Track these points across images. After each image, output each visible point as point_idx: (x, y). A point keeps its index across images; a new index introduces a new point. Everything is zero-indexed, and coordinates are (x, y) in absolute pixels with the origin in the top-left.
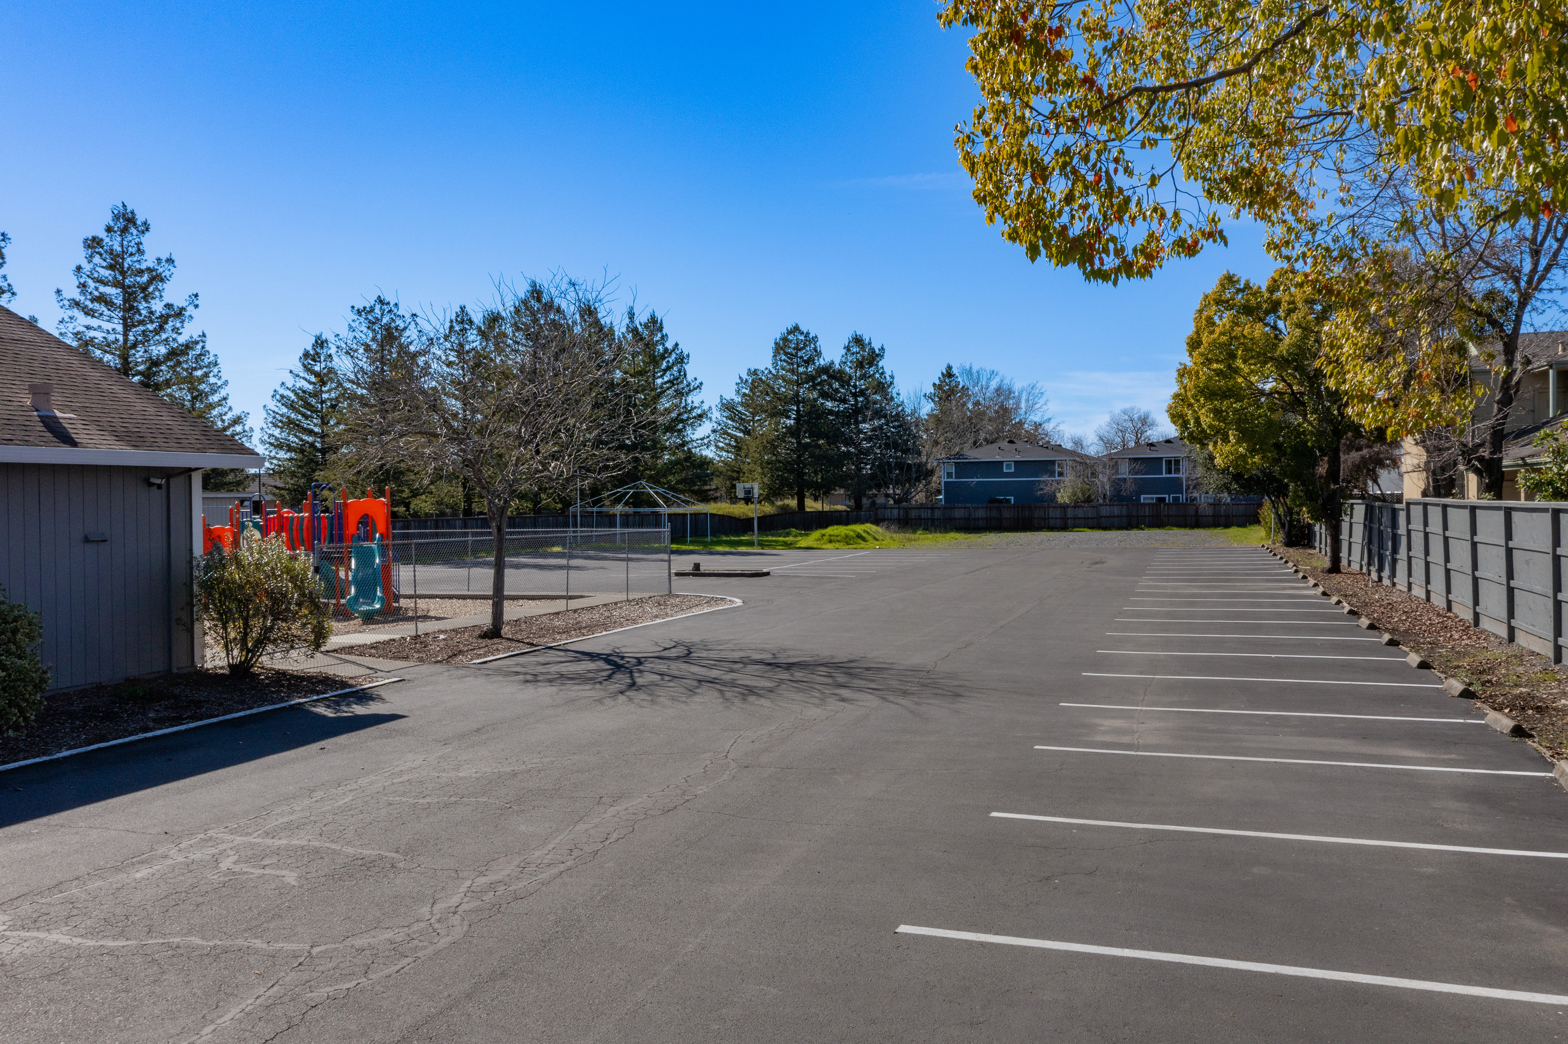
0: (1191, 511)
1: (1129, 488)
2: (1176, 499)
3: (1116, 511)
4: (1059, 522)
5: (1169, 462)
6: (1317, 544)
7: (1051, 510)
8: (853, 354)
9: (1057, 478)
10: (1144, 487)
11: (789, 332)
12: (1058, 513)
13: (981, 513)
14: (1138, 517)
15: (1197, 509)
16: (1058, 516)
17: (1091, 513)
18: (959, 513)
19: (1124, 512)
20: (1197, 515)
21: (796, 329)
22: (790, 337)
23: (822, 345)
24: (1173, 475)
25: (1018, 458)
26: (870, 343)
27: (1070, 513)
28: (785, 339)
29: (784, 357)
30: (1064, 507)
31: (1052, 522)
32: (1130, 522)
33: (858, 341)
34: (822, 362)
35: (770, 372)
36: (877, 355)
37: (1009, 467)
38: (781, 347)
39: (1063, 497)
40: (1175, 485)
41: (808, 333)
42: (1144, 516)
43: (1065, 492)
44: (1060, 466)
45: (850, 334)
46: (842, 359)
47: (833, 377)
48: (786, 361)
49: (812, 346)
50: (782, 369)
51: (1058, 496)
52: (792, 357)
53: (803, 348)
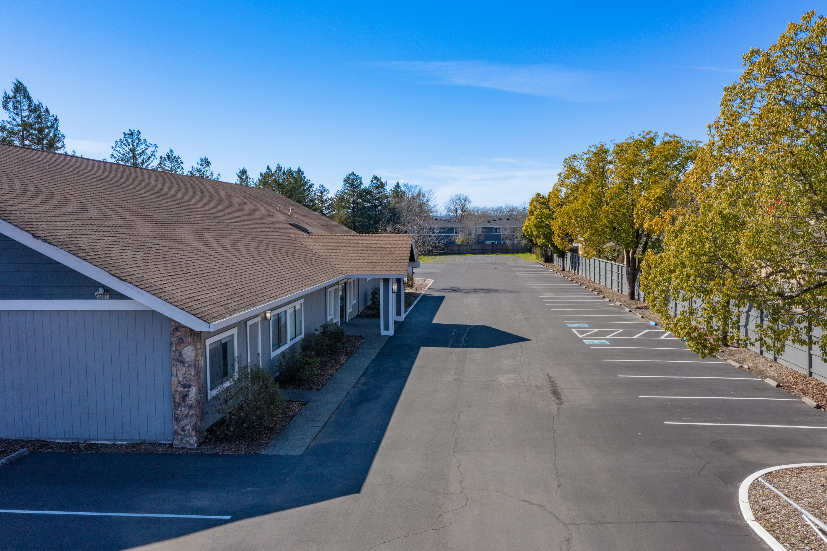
0: (505, 248)
1: (482, 238)
2: (498, 243)
3: (478, 247)
4: (457, 252)
5: (496, 229)
6: (555, 262)
7: (454, 247)
8: (374, 183)
9: (455, 234)
10: (487, 238)
11: (350, 175)
12: (457, 248)
14: (486, 249)
15: (507, 247)
17: (469, 248)
19: (481, 248)
20: (507, 249)
21: (353, 174)
22: (351, 177)
23: (363, 180)
24: (497, 234)
25: (440, 226)
26: (380, 179)
27: (461, 248)
28: (348, 178)
29: (348, 185)
30: (459, 246)
31: (455, 252)
32: (483, 252)
33: (376, 178)
34: (362, 187)
35: (343, 191)
36: (384, 184)
37: (437, 230)
38: (347, 181)
39: (458, 242)
40: (498, 237)
41: (358, 175)
42: (488, 249)
43: (459, 240)
44: (456, 229)
45: (372, 176)
46: (370, 186)
47: (367, 193)
48: (349, 186)
49: (359, 181)
50: (347, 189)
51: (457, 241)
52: (352, 185)
53: (356, 181)
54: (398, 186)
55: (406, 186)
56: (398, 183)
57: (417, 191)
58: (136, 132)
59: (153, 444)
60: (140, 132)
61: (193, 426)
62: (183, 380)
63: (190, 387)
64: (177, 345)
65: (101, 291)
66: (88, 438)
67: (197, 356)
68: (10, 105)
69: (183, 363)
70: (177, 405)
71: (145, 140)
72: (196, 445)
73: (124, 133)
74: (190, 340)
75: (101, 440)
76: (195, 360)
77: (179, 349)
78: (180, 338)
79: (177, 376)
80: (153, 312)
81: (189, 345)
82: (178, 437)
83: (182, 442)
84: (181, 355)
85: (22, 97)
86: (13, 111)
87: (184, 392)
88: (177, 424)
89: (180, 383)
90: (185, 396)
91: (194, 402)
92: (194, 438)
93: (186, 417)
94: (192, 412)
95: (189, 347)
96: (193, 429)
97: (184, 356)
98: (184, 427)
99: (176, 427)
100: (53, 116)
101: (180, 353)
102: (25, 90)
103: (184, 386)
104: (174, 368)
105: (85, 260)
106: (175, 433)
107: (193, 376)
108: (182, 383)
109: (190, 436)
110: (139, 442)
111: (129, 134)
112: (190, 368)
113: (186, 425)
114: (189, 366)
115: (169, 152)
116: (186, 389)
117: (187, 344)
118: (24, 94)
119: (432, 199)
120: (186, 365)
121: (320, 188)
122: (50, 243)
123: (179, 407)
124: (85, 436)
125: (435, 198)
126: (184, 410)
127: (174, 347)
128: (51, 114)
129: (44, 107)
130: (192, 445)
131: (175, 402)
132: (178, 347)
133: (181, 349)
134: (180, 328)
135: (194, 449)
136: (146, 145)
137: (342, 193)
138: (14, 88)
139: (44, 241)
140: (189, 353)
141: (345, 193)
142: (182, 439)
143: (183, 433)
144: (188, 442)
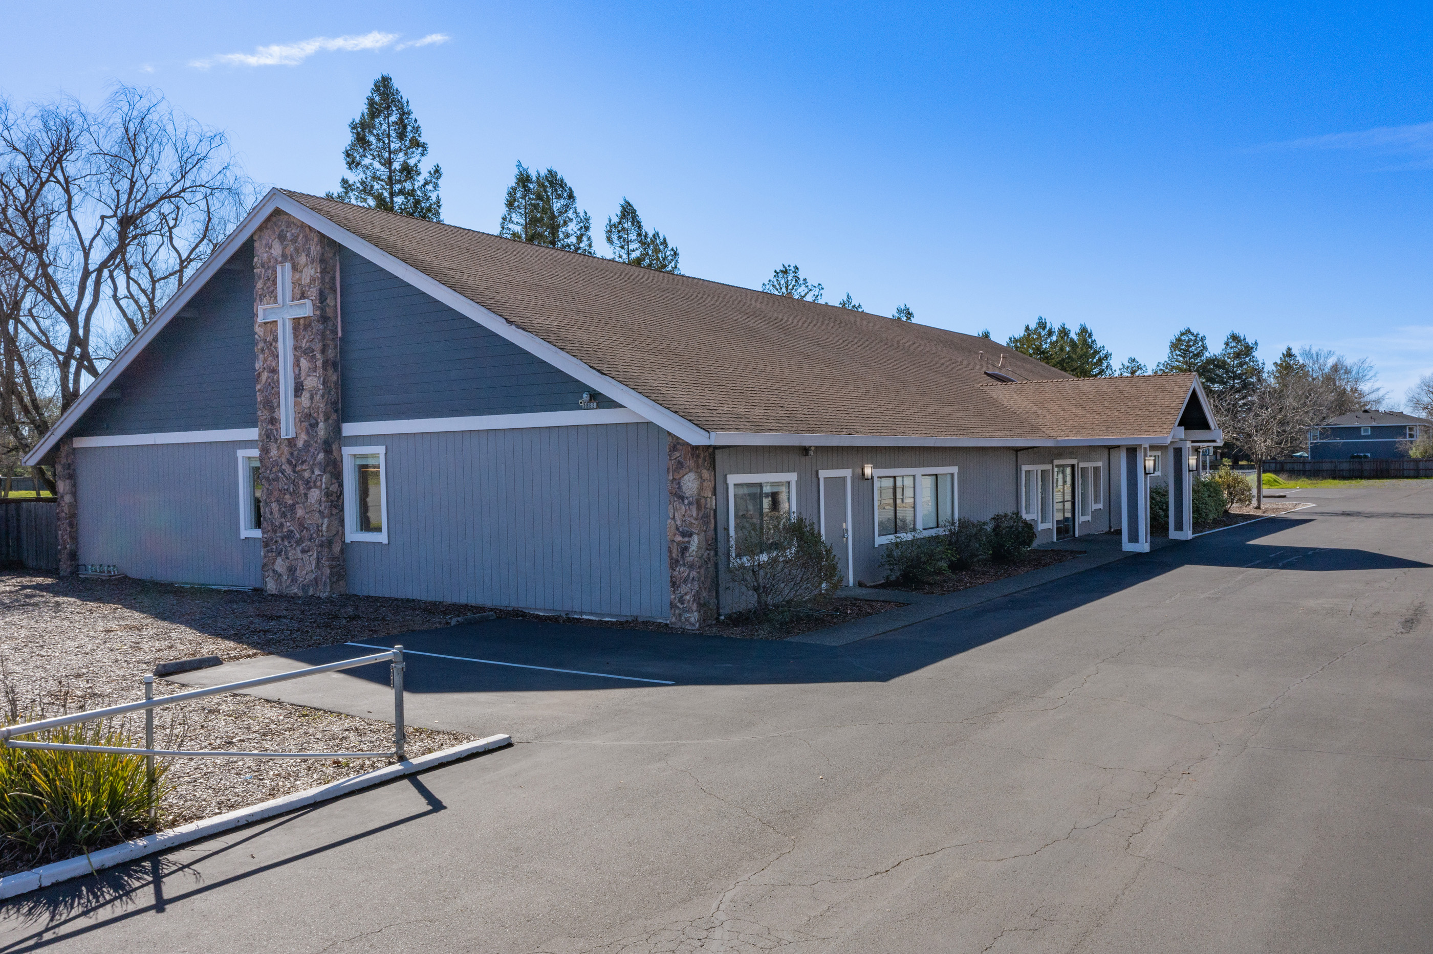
4: (1412, 472)
7: (1405, 463)
8: (1231, 348)
11: (1182, 334)
12: (1412, 466)
13: (1345, 466)
16: (1411, 468)
18: (1326, 466)
21: (1188, 331)
22: (1183, 338)
23: (1208, 343)
25: (1374, 424)
26: (1244, 339)
27: (1421, 465)
28: (1179, 340)
29: (1179, 353)
30: (1416, 461)
31: (1406, 472)
33: (1235, 338)
34: (1207, 354)
35: (1168, 364)
36: (1252, 348)
37: (1366, 431)
38: (1176, 345)
39: (1415, 452)
41: (1198, 334)
43: (1417, 450)
44: (1411, 429)
45: (1228, 333)
46: (1224, 352)
47: (1217, 366)
48: (1180, 355)
49: (1200, 343)
50: (1177, 361)
51: (1411, 453)
52: (1185, 352)
53: (1194, 345)
54: (1289, 354)
55: (1308, 354)
56: (1289, 349)
57: (1331, 362)
58: (792, 268)
59: (645, 623)
60: (797, 269)
61: (694, 596)
62: (682, 526)
63: (691, 535)
64: (674, 471)
65: (586, 396)
66: (570, 610)
67: (701, 489)
68: (615, 237)
69: (682, 498)
70: (674, 563)
71: (805, 280)
72: (697, 625)
73: (775, 271)
74: (691, 463)
75: (586, 613)
76: (699, 494)
77: (677, 477)
78: (679, 462)
79: (674, 518)
80: (649, 424)
81: (690, 471)
82: (675, 611)
83: (680, 620)
84: (680, 488)
85: (630, 223)
86: (617, 242)
87: (684, 543)
88: (674, 592)
89: (677, 529)
90: (684, 549)
91: (696, 559)
92: (696, 614)
93: (685, 581)
94: (694, 574)
95: (690, 474)
96: (694, 600)
97: (684, 488)
98: (682, 597)
99: (673, 597)
100: (672, 250)
101: (679, 483)
102: (634, 212)
103: (683, 534)
104: (671, 506)
105: (562, 349)
106: (672, 606)
107: (696, 519)
108: (681, 530)
109: (689, 610)
110: (630, 619)
111: (782, 271)
112: (691, 507)
113: (686, 594)
114: (690, 504)
115: (845, 299)
116: (686, 539)
117: (688, 470)
118: (633, 219)
119: (1367, 377)
120: (686, 502)
121: (1129, 364)
122: (524, 329)
123: (676, 566)
124: (568, 608)
125: (1375, 376)
126: (682, 571)
127: (671, 474)
128: (670, 247)
129: (662, 238)
130: (694, 625)
131: (672, 559)
132: (676, 474)
133: (680, 478)
134: (678, 446)
135: (697, 630)
136: (807, 286)
137: (1167, 368)
138: (622, 212)
139: (518, 327)
140: (690, 484)
141: (1173, 367)
142: (680, 615)
143: (681, 607)
144: (687, 620)
